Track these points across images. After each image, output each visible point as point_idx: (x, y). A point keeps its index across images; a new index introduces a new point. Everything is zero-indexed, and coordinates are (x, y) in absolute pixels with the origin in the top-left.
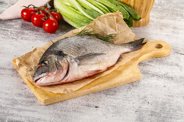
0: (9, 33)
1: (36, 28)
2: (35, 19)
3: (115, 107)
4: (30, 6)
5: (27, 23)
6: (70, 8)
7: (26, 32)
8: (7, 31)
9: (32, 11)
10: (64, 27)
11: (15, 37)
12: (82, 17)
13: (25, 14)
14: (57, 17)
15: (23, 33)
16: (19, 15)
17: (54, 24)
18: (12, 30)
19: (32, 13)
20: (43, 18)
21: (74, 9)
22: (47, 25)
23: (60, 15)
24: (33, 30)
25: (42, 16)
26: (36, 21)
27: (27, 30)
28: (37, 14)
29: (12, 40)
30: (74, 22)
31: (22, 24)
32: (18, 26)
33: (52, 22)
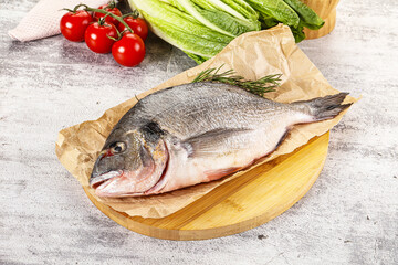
0: (41, 73)
1: (97, 55)
2: (94, 36)
3: (300, 233)
4: (77, 7)
5: (75, 44)
6: (168, 7)
7: (78, 67)
8: (36, 67)
9: (84, 18)
10: (155, 50)
11: (56, 82)
12: (199, 28)
13: (69, 25)
14: (139, 29)
15: (71, 70)
16: (57, 28)
17: (137, 47)
18: (46, 63)
19: (85, 22)
20: (112, 33)
21: (177, 11)
22: (122, 50)
23: (146, 24)
24: (91, 61)
25: (108, 31)
26: (95, 41)
27: (77, 62)
28: (96, 25)
29: (50, 89)
30: (181, 39)
31: (66, 49)
32: (57, 55)
33: (133, 42)
